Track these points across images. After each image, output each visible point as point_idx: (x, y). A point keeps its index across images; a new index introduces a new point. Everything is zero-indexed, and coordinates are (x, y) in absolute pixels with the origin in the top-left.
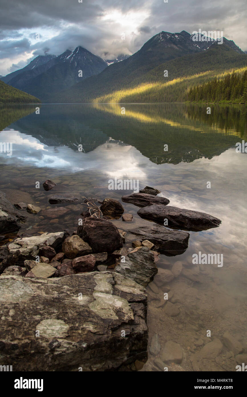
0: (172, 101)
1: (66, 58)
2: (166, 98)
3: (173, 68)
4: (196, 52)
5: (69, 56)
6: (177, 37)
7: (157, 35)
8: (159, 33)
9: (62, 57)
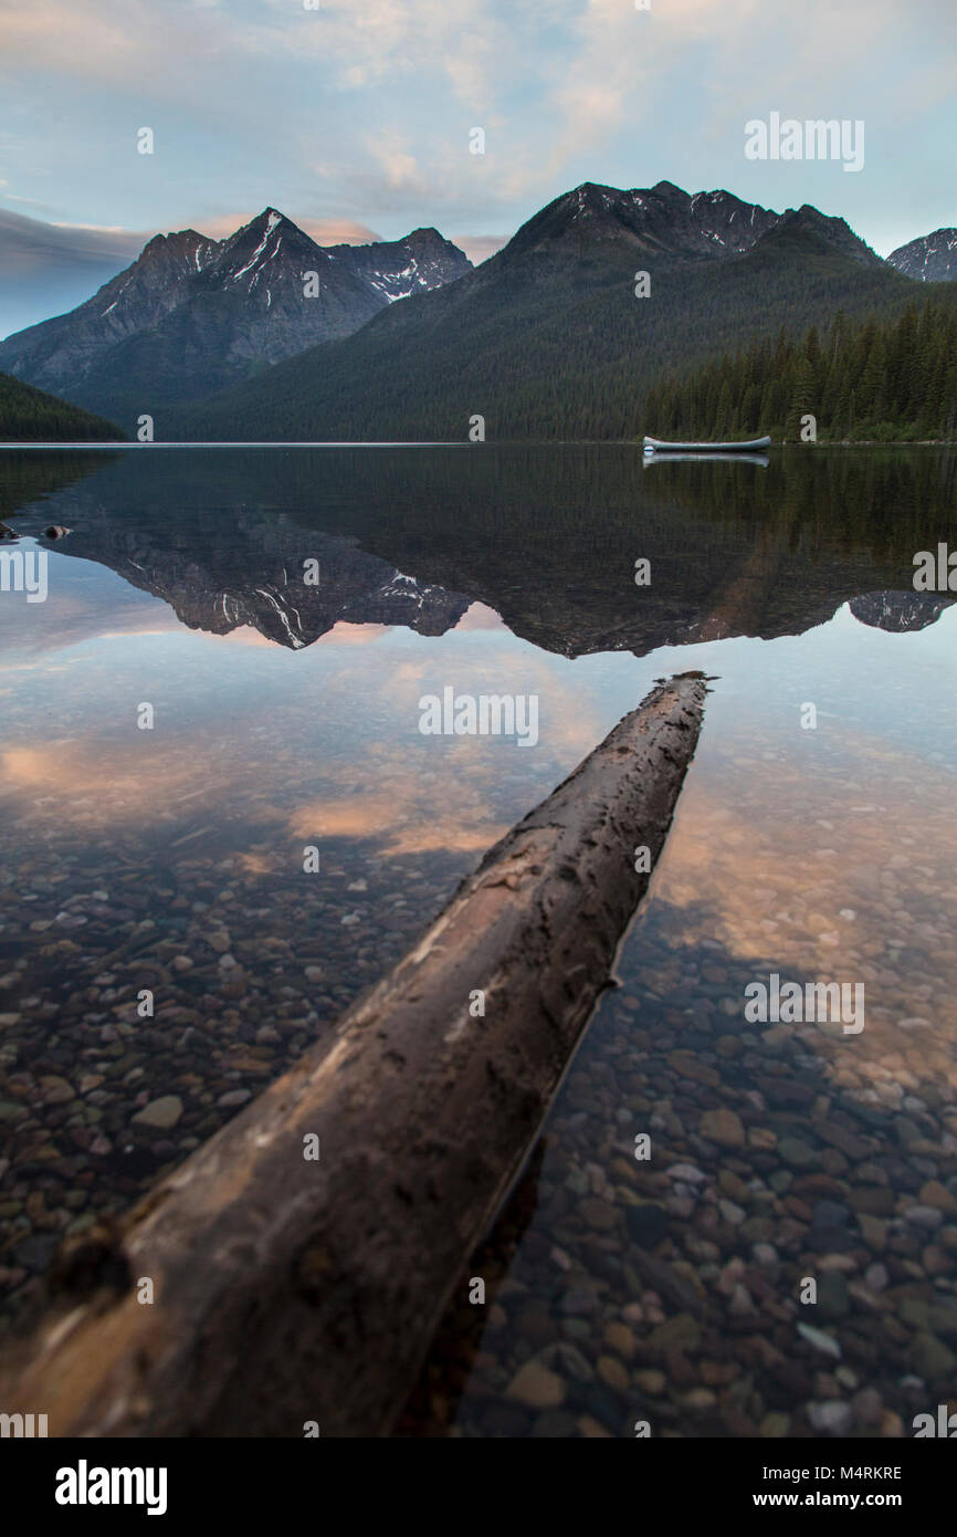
0: (607, 437)
1: (234, 273)
2: (587, 423)
3: (621, 316)
4: (708, 257)
5: (244, 270)
6: (640, 203)
7: (567, 195)
8: (573, 189)
9: (219, 271)
